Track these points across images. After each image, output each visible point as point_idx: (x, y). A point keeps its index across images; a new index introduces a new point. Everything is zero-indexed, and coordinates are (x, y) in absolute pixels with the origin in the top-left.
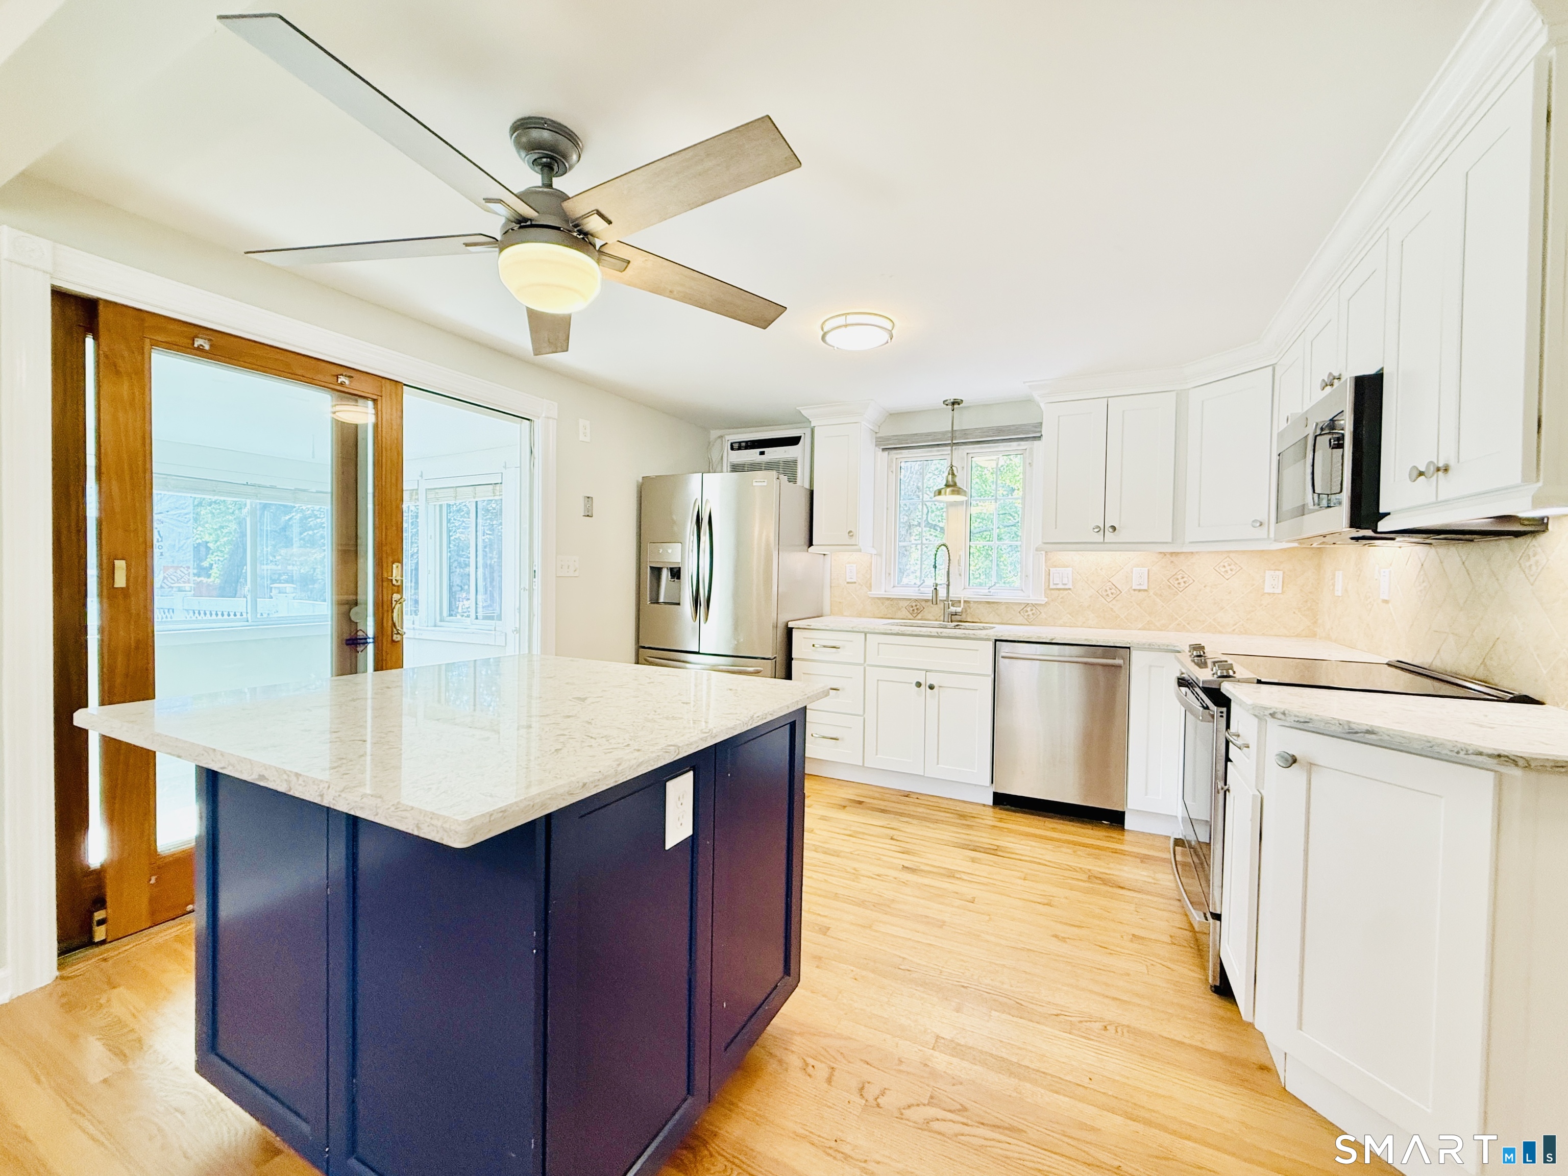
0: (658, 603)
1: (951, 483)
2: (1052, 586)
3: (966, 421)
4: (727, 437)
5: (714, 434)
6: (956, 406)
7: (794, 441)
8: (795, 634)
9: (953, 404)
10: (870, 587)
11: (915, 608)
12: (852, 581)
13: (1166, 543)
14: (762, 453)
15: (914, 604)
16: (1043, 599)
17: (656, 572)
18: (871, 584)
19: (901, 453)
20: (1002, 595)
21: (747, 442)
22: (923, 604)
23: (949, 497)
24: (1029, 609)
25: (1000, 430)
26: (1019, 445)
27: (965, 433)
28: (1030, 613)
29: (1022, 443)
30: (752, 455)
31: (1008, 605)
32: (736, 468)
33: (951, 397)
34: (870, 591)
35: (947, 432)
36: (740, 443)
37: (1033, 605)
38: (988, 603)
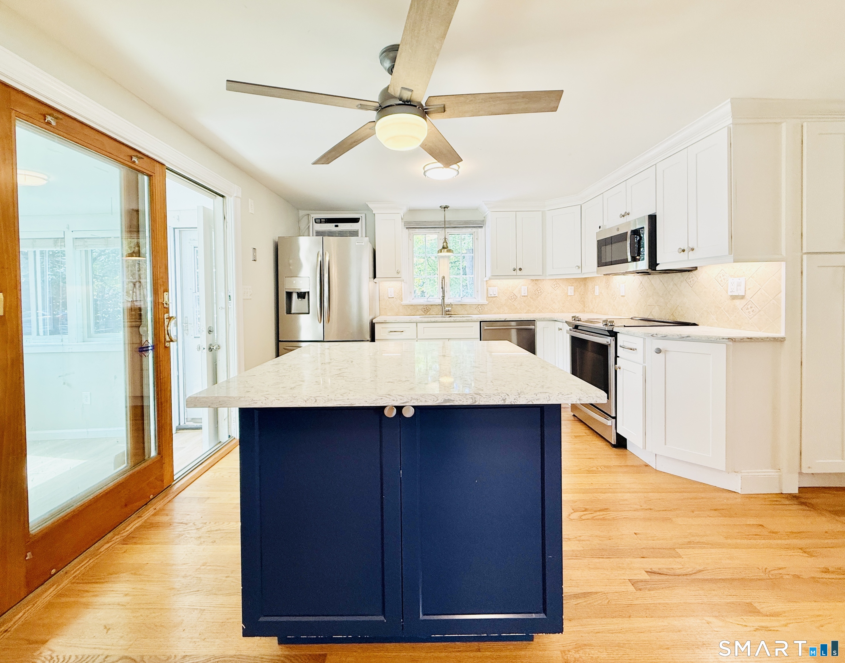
0: (291, 314)
1: (446, 247)
2: (489, 296)
3: (450, 216)
4: (312, 216)
5: (302, 213)
6: (446, 209)
7: (356, 220)
8: (376, 326)
9: (445, 208)
10: (402, 300)
11: (426, 309)
12: (392, 296)
13: (540, 275)
14: (337, 226)
15: (425, 308)
16: (485, 302)
17: (289, 295)
18: (402, 298)
19: (415, 230)
20: (467, 300)
21: (325, 219)
22: (430, 307)
23: (445, 253)
24: (480, 307)
25: (466, 222)
26: (472, 230)
27: (450, 222)
28: (480, 309)
29: (474, 229)
30: (331, 227)
31: (471, 305)
32: (319, 234)
33: (444, 205)
34: (402, 301)
35: (442, 221)
36: (321, 219)
37: (482, 305)
38: (461, 305)
